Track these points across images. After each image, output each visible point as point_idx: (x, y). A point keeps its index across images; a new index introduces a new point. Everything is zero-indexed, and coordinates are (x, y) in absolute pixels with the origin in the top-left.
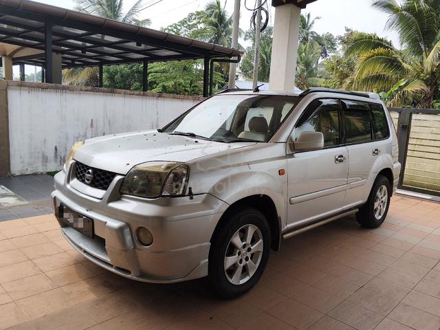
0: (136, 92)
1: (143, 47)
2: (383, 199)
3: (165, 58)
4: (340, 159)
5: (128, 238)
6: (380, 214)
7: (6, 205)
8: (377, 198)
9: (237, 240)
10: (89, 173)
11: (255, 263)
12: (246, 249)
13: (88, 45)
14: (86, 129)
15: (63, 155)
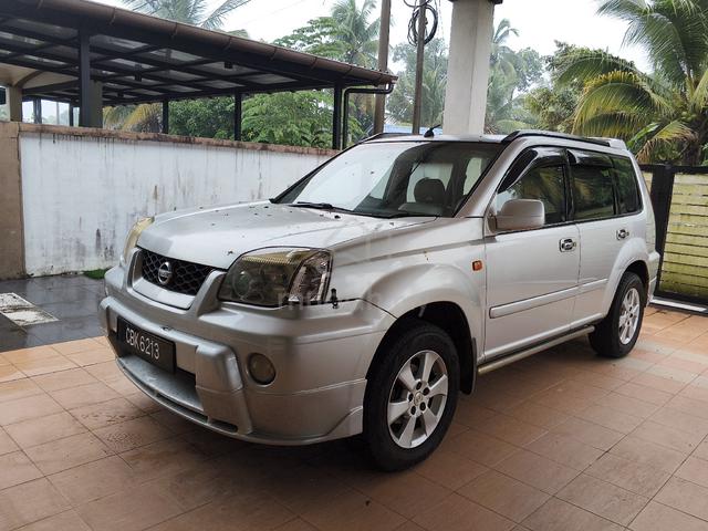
0: (226, 142)
1: (235, 70)
2: (633, 311)
3: (269, 89)
4: (568, 245)
5: (234, 372)
6: (627, 336)
7: (21, 324)
8: (624, 309)
9: (406, 375)
10: (165, 268)
11: (436, 414)
12: (422, 390)
13: (145, 66)
14: (147, 201)
15: (109, 243)
